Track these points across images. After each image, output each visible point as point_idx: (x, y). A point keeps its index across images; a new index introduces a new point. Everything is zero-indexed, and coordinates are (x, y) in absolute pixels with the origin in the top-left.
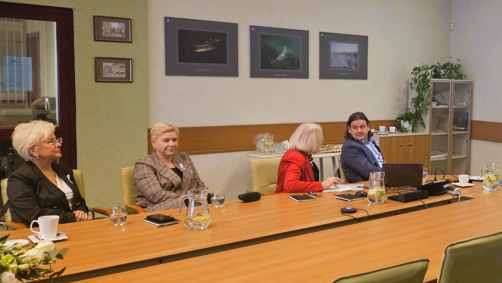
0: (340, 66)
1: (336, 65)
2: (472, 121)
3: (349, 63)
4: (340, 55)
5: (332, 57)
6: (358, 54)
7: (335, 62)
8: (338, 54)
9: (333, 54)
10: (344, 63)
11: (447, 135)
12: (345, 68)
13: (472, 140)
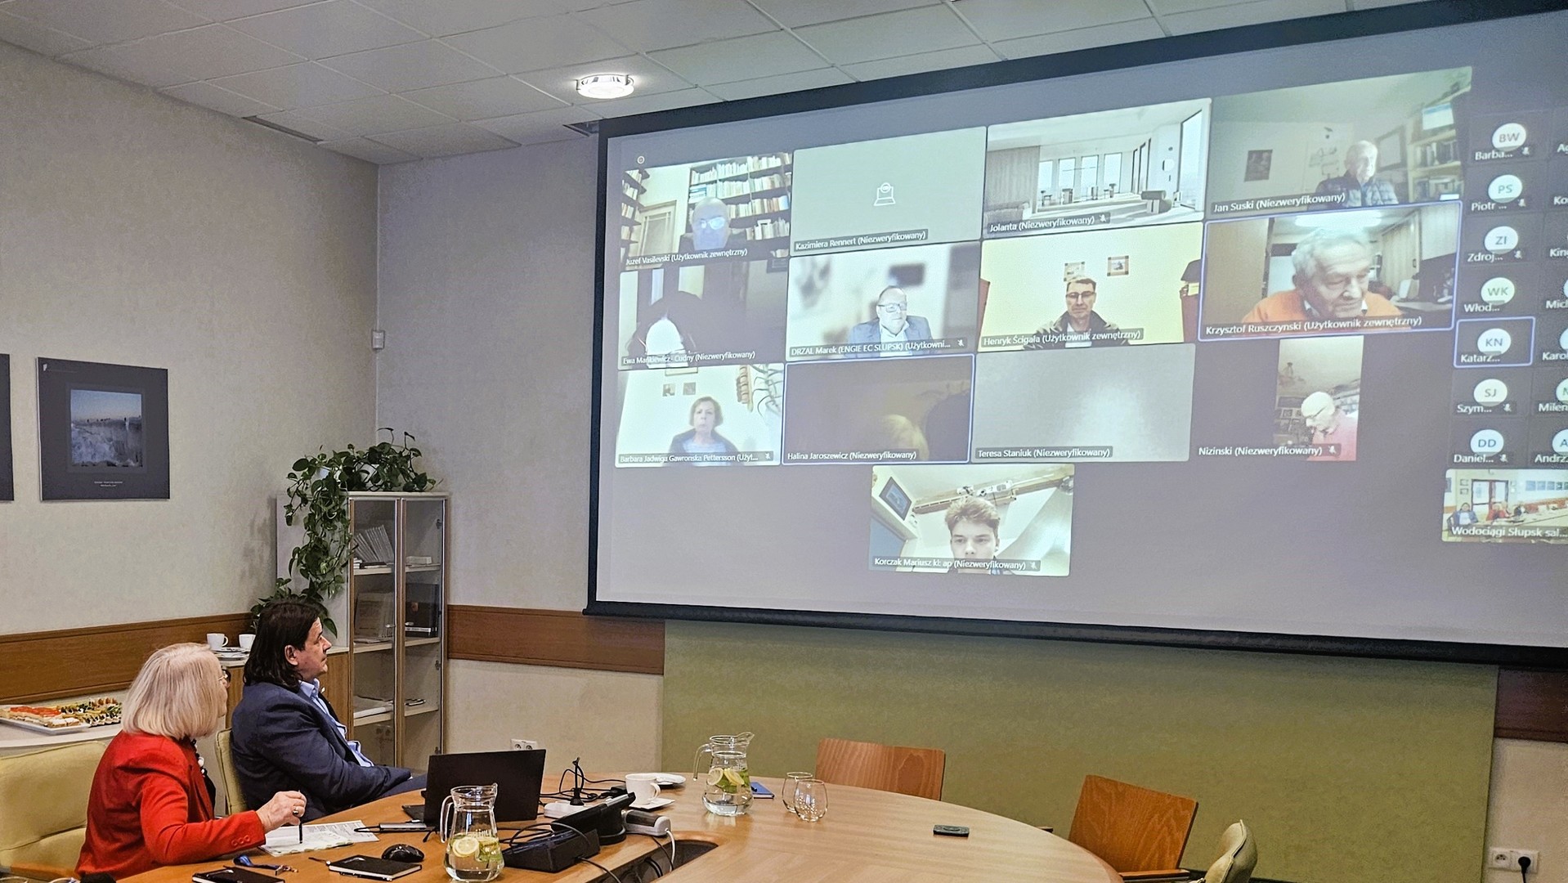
0: (97, 460)
1: (87, 459)
2: (450, 608)
3: (121, 452)
4: (94, 429)
5: (73, 434)
6: (144, 425)
7: (83, 449)
8: (89, 423)
9: (78, 424)
10: (106, 451)
11: (391, 652)
12: (110, 464)
13: (452, 661)
